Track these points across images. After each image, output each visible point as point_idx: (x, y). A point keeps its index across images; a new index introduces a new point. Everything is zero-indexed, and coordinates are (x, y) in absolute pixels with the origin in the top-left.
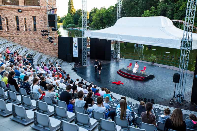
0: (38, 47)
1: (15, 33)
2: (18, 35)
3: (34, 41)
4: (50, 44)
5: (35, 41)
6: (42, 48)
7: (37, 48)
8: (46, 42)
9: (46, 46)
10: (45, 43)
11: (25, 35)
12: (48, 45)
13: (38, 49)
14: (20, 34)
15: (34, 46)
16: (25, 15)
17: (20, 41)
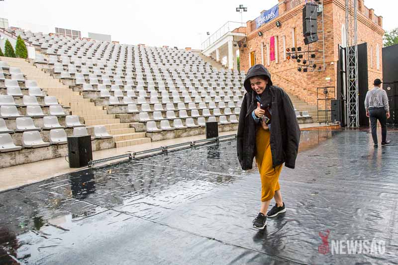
0: (298, 87)
1: (274, 67)
2: (277, 69)
3: (293, 77)
4: (317, 79)
5: (295, 76)
6: (304, 89)
7: (297, 89)
8: (309, 76)
9: (309, 84)
10: (307, 78)
11: (284, 67)
12: (313, 82)
13: (298, 92)
14: (280, 66)
15: (293, 88)
16: (285, 30)
17: (279, 79)
